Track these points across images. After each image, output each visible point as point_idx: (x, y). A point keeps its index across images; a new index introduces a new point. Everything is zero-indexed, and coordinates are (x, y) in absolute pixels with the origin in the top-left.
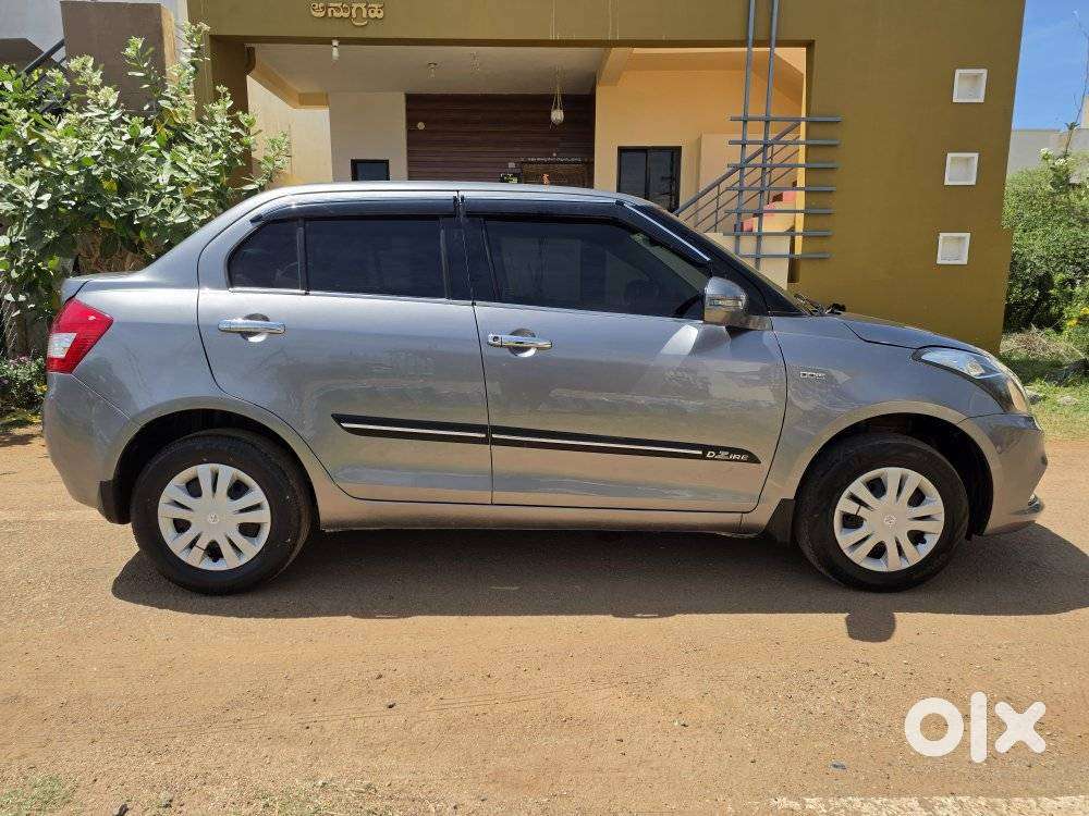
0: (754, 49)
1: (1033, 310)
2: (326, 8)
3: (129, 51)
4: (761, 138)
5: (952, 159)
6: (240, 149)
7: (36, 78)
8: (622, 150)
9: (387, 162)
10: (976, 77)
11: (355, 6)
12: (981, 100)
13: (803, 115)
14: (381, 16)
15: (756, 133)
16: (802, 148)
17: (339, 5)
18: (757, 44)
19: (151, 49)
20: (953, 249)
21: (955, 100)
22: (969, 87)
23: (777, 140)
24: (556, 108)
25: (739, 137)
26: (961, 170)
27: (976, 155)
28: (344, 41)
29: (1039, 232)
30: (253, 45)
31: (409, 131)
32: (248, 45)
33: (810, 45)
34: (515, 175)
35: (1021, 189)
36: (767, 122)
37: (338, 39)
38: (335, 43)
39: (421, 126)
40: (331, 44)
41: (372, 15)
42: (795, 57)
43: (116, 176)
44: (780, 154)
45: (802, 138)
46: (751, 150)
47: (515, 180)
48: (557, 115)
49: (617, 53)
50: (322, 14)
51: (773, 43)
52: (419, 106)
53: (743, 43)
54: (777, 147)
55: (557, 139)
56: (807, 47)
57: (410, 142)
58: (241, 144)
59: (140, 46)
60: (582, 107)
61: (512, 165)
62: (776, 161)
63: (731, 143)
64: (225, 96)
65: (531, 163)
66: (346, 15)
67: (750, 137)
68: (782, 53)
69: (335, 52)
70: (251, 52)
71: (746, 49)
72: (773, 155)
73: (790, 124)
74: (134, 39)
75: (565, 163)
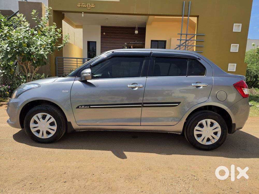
0: (184, 17)
1: (254, 83)
2: (81, 4)
3: (33, 13)
4: (185, 39)
5: (233, 46)
6: (57, 37)
7: (12, 19)
8: (152, 41)
9: (96, 42)
10: (239, 26)
11: (88, 4)
12: (240, 31)
13: (196, 34)
14: (94, 7)
15: (184, 38)
16: (195, 42)
17: (84, 4)
18: (185, 16)
19: (38, 13)
20: (232, 67)
21: (234, 31)
22: (237, 28)
23: (190, 40)
24: (136, 30)
25: (180, 39)
26: (234, 48)
27: (238, 45)
28: (85, 13)
29: (255, 64)
30: (64, 13)
31: (101, 35)
32: (63, 13)
33: (198, 17)
34: (126, 46)
35: (251, 54)
36: (187, 35)
37: (83, 12)
38: (83, 13)
39: (104, 34)
40: (82, 13)
41: (92, 7)
42: (194, 19)
43: (27, 43)
44: (190, 43)
45: (195, 39)
46: (183, 42)
47: (126, 47)
48: (136, 32)
49: (151, 17)
50: (80, 6)
51: (189, 16)
52: (104, 29)
53: (181, 16)
54: (189, 41)
55: (136, 38)
56: (197, 17)
57: (101, 37)
58: (57, 36)
59: (35, 12)
60: (143, 30)
61: (126, 44)
62: (189, 44)
63: (178, 40)
64: (55, 25)
65: (130, 43)
66: (86, 6)
67: (182, 39)
68: (192, 18)
69: (83, 15)
70: (64, 15)
71: (182, 17)
72: (188, 43)
73: (193, 36)
74: (34, 10)
75: (139, 43)
